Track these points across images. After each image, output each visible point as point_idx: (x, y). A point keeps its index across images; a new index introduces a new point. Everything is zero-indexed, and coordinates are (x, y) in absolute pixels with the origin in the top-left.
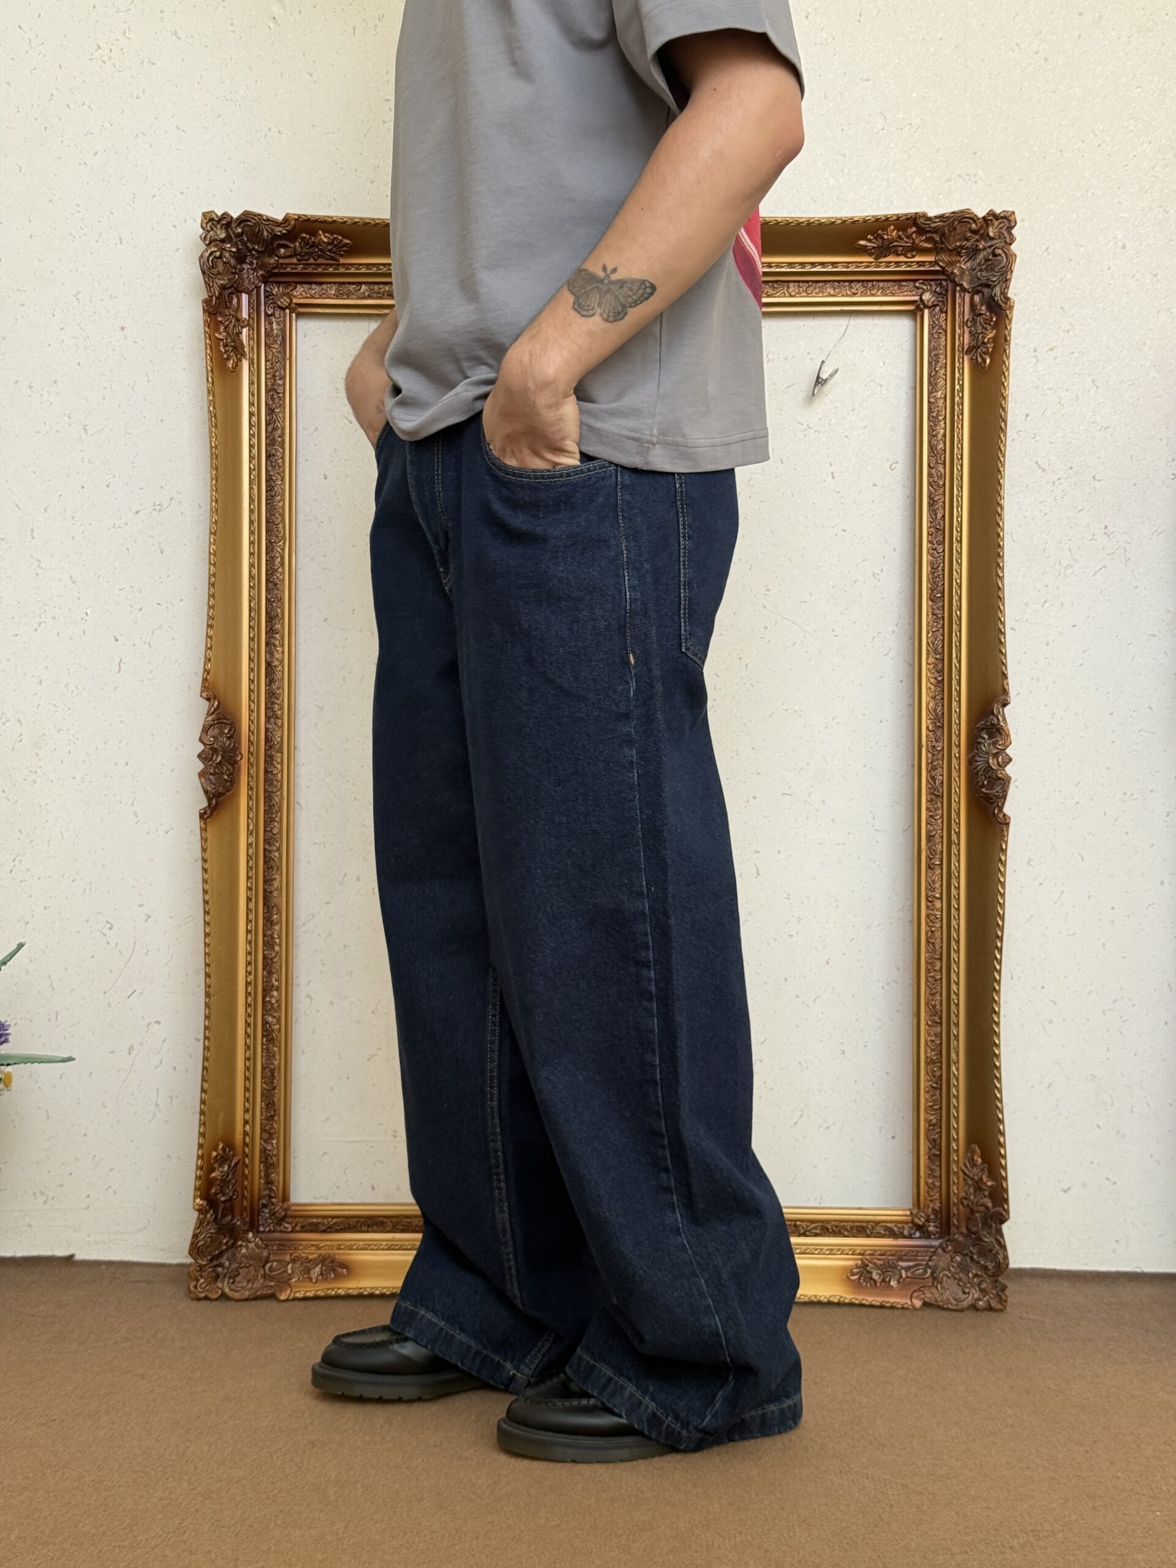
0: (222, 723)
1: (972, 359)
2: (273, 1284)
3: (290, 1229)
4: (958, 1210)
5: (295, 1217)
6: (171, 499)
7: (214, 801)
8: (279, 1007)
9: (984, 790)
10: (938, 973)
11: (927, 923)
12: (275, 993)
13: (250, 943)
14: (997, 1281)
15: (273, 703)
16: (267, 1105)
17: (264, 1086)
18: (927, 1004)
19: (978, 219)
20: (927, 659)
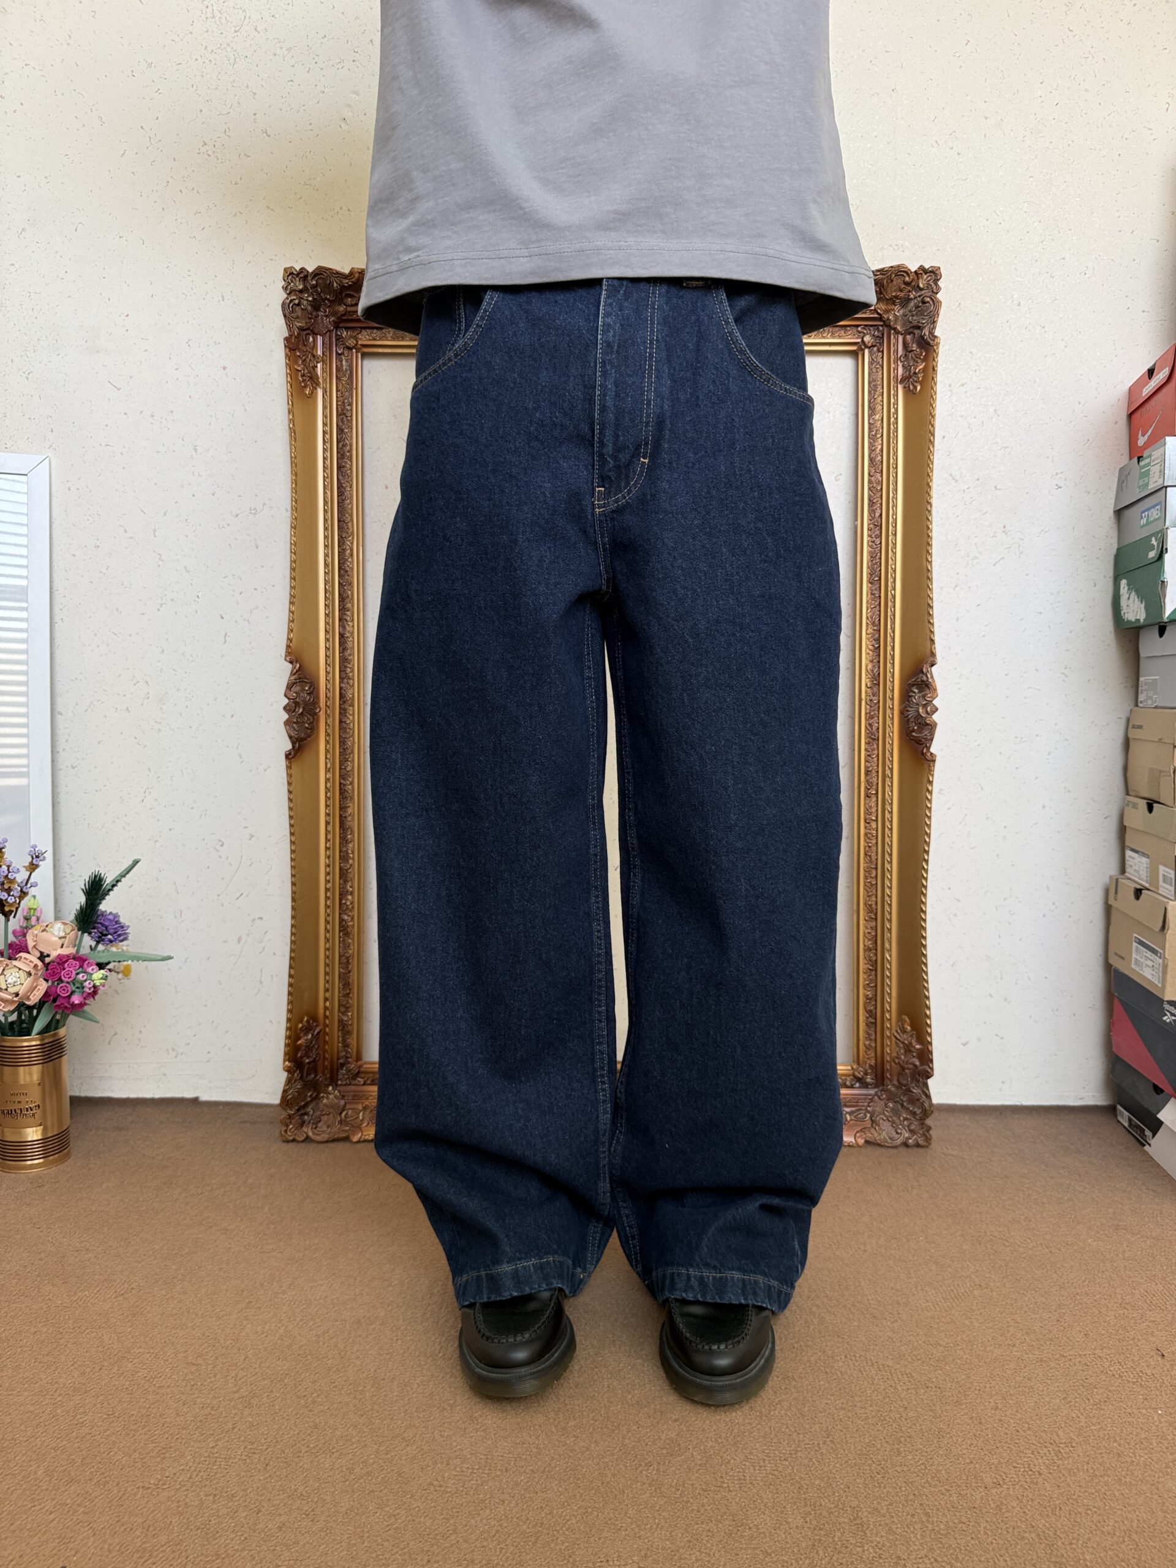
0: (303, 681)
1: (905, 387)
2: (347, 1128)
3: (362, 1083)
4: (891, 1066)
5: (366, 1073)
6: (264, 504)
7: (297, 745)
8: (353, 907)
9: (914, 734)
10: (874, 880)
11: (865, 840)
12: (350, 897)
13: (329, 857)
14: (923, 1124)
15: (346, 667)
16: (344, 985)
17: (341, 970)
18: (865, 904)
19: (911, 273)
20: (867, 630)
